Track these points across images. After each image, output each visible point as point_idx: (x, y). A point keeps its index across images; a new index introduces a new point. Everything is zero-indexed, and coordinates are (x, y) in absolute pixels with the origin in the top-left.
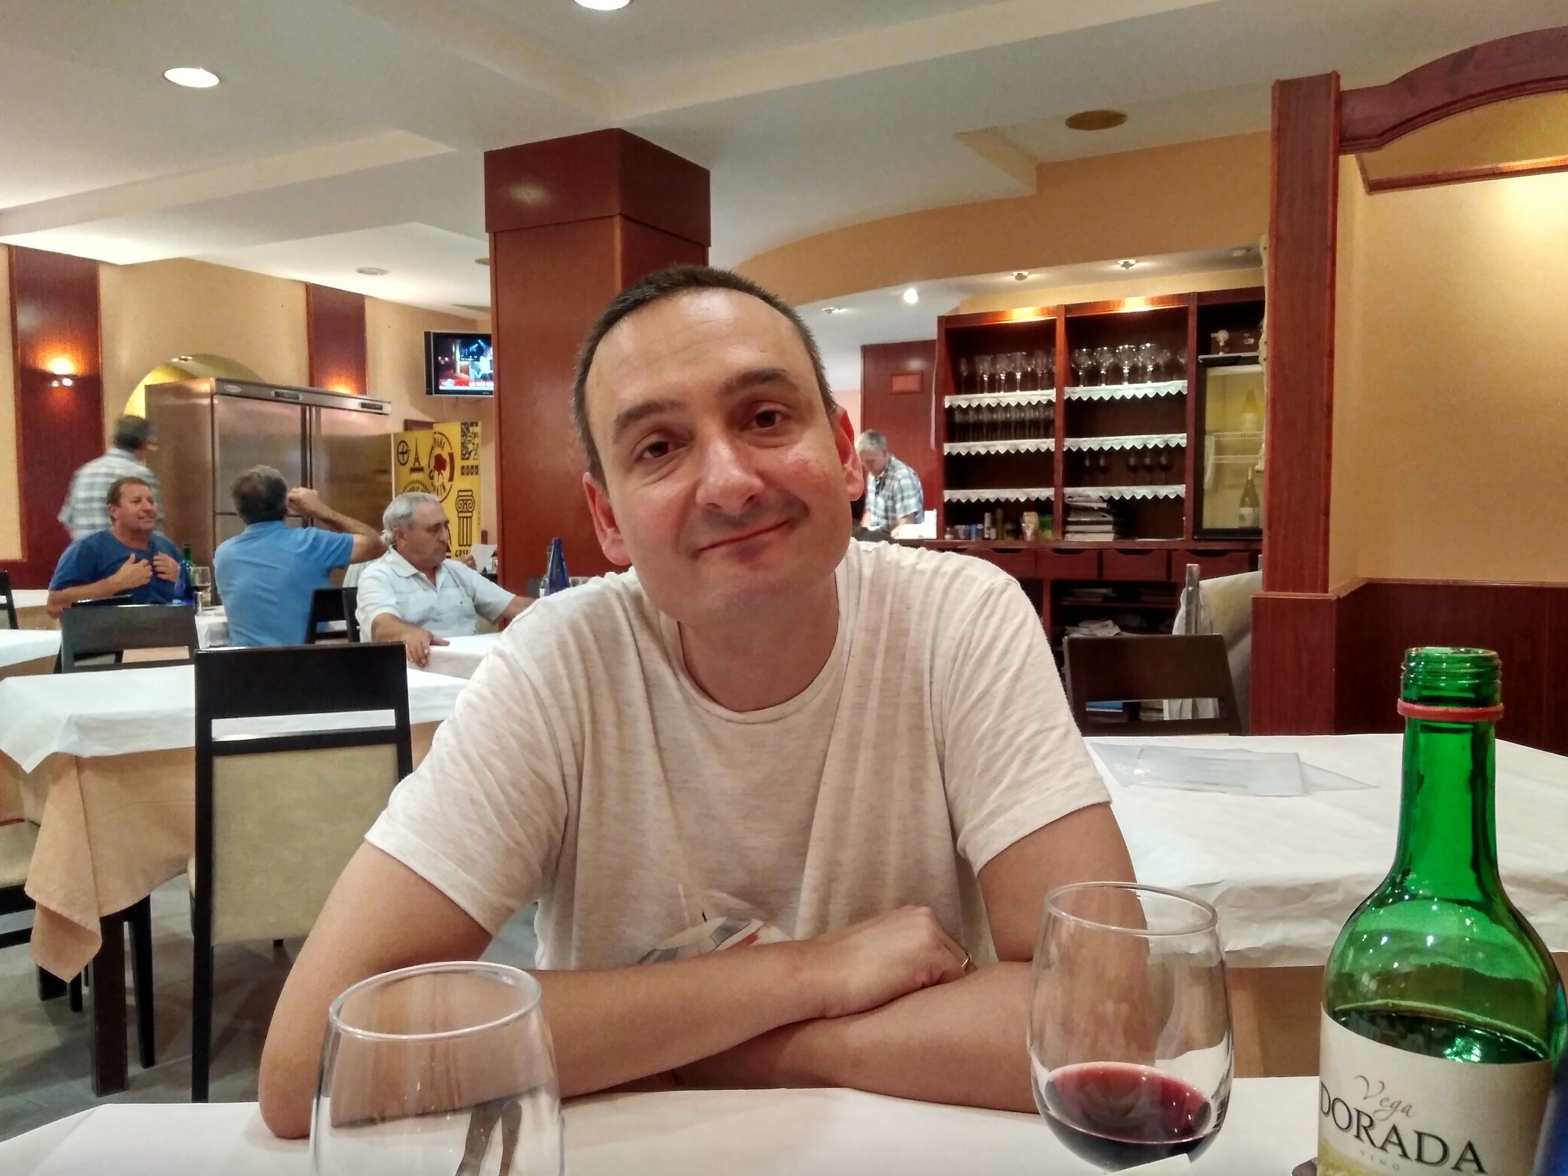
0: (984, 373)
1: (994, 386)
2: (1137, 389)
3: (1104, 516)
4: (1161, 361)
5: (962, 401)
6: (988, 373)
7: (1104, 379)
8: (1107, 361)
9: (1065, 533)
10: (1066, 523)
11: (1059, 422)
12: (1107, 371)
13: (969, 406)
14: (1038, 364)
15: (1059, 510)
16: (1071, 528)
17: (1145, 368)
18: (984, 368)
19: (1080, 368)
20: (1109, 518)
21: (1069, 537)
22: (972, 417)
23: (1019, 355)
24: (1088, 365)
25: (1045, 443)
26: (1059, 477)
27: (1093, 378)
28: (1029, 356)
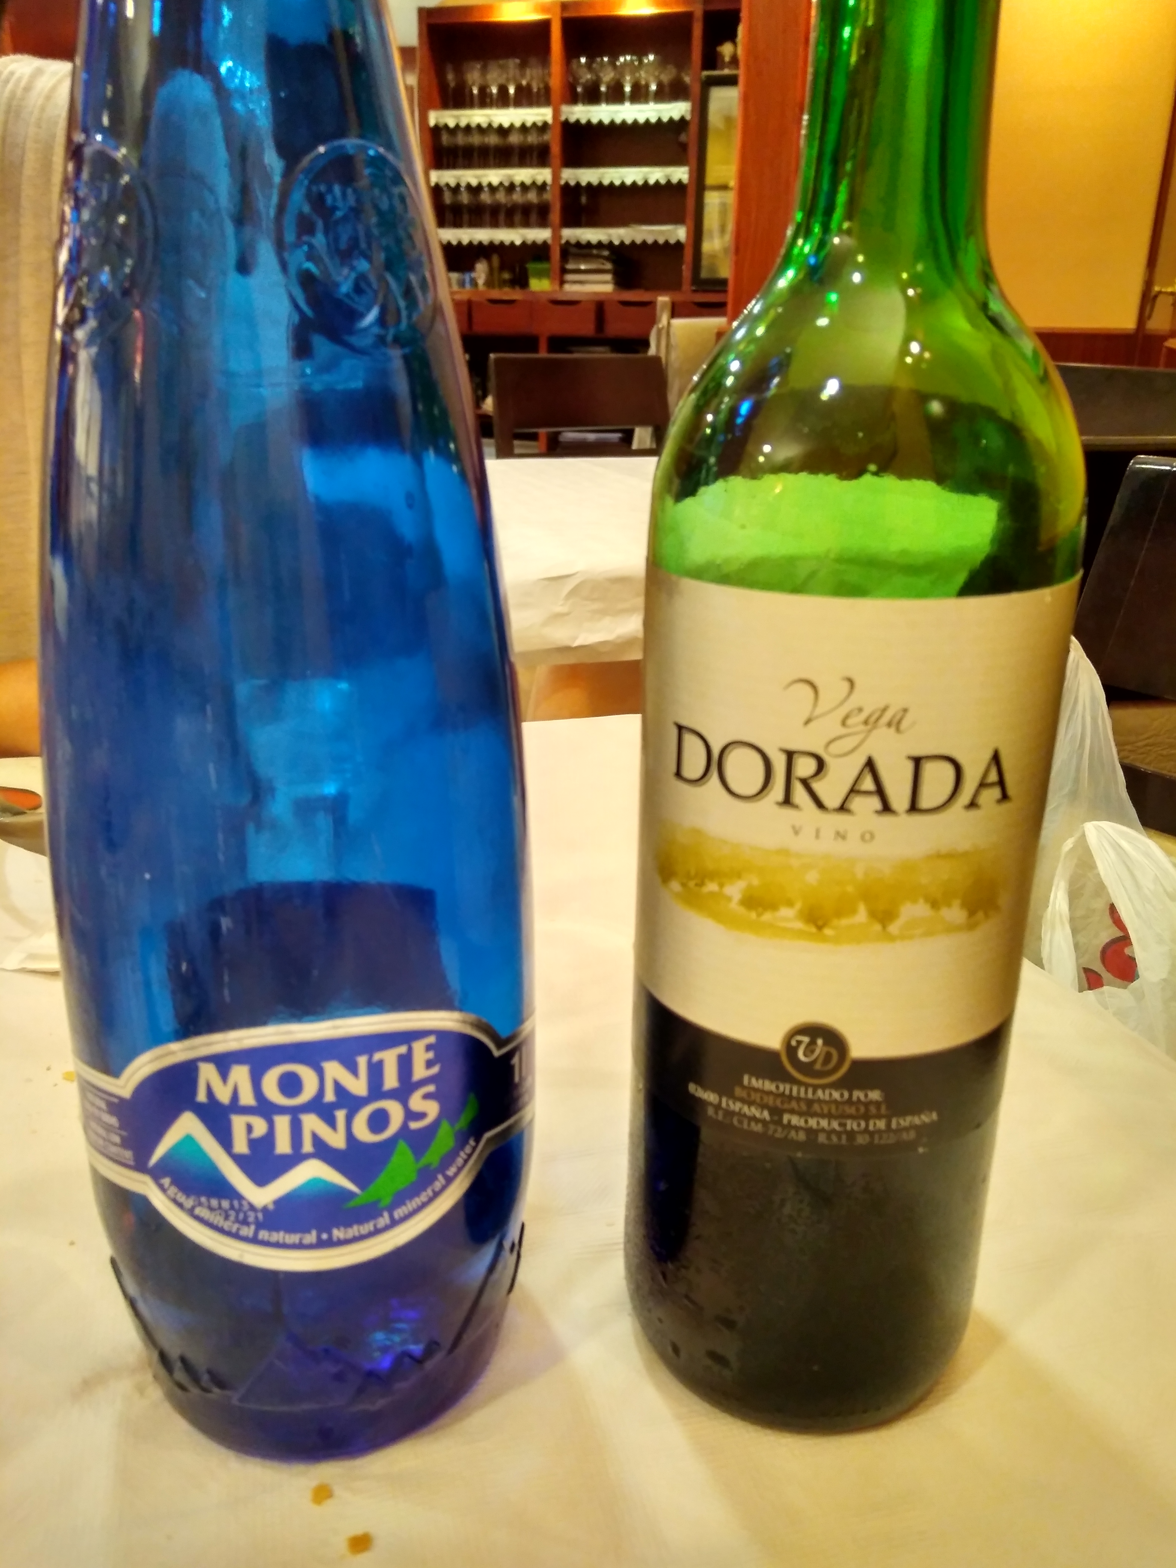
0: (473, 84)
1: (485, 101)
2: (639, 111)
3: (603, 264)
4: (666, 78)
5: (450, 118)
6: (477, 84)
7: (603, 97)
8: (608, 76)
9: (562, 282)
10: (564, 271)
11: (556, 149)
12: (608, 88)
13: (457, 126)
14: (531, 77)
15: (556, 254)
16: (569, 277)
17: (647, 86)
18: (474, 78)
19: (578, 84)
20: (608, 266)
21: (568, 287)
22: (461, 140)
23: (513, 63)
24: (587, 81)
25: (541, 174)
26: (555, 215)
27: (593, 96)
28: (523, 65)
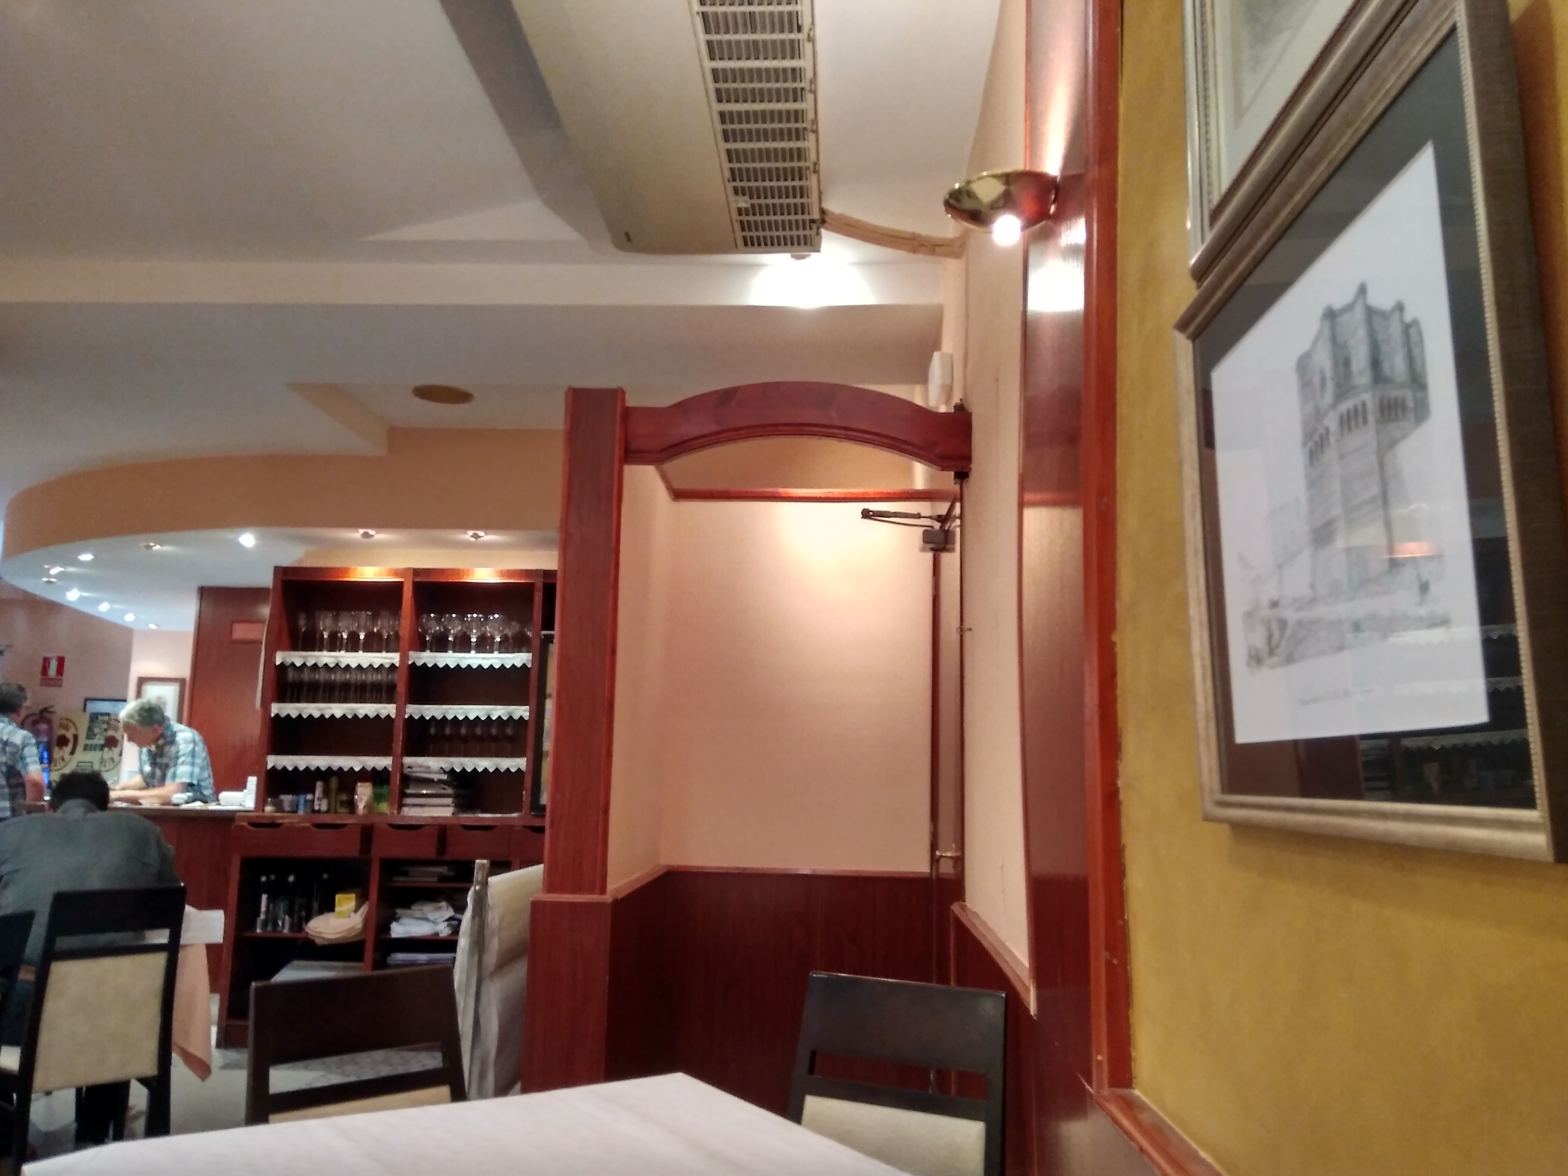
0: (324, 630)
1: (334, 644)
2: (483, 658)
3: (444, 789)
4: (509, 632)
5: (297, 658)
6: (329, 630)
7: (450, 646)
8: (455, 629)
9: (401, 806)
10: (403, 795)
11: (401, 688)
12: (455, 638)
13: (304, 665)
14: (383, 626)
15: (396, 780)
16: (409, 801)
17: (493, 638)
18: (325, 626)
19: (427, 634)
20: (450, 791)
21: (406, 811)
22: (306, 676)
23: (364, 615)
24: (436, 631)
25: (385, 708)
26: (398, 746)
27: (441, 644)
28: (375, 617)
